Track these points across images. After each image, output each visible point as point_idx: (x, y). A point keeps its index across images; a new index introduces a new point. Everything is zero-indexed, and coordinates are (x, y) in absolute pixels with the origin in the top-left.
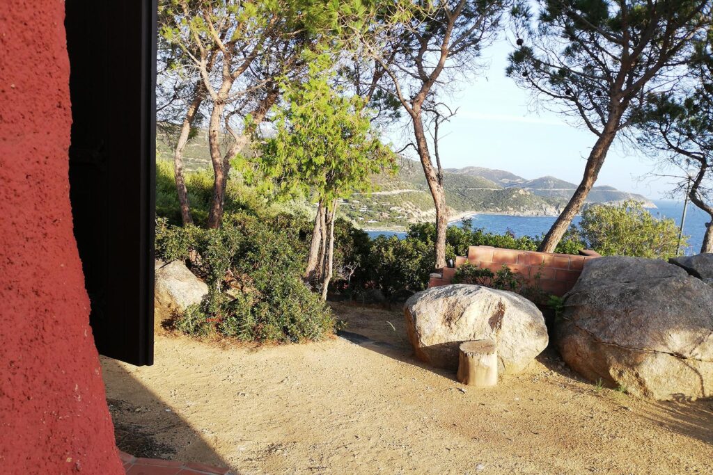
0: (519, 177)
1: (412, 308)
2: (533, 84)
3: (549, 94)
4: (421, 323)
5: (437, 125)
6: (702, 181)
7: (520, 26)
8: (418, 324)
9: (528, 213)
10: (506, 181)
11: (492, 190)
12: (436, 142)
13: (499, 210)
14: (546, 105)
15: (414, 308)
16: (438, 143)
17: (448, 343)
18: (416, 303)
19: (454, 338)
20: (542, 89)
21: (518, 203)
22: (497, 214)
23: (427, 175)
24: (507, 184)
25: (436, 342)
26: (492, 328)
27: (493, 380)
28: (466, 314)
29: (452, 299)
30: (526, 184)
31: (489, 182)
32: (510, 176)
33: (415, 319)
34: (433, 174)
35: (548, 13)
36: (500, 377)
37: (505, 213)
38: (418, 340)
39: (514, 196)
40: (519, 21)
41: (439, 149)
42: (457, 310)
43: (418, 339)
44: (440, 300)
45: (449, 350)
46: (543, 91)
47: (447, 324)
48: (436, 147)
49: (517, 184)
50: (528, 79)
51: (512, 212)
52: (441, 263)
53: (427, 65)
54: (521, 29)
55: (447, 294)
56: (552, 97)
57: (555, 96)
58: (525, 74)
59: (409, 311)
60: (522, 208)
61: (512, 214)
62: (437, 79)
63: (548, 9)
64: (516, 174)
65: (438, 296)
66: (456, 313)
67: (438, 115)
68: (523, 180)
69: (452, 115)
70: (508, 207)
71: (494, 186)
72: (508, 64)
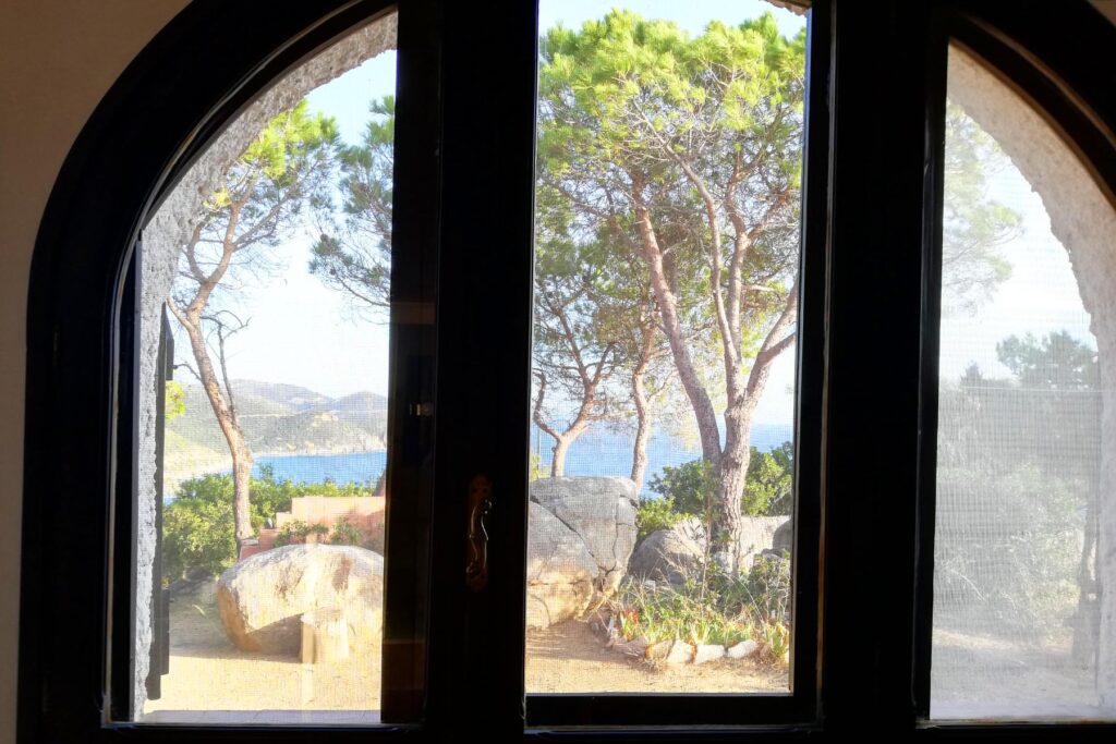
0: (317, 395)
1: (230, 583)
2: (344, 285)
3: (366, 300)
4: (247, 601)
5: (221, 340)
6: (544, 400)
7: (323, 219)
8: (242, 603)
9: (337, 450)
10: (299, 401)
11: (277, 415)
12: (222, 362)
13: (290, 447)
14: (363, 313)
15: (234, 583)
16: (227, 364)
17: (284, 620)
18: (235, 577)
19: (290, 612)
20: (357, 292)
21: (322, 435)
22: (288, 454)
23: (216, 409)
24: (299, 406)
25: (268, 622)
26: (337, 589)
27: (344, 653)
28: (304, 579)
29: (284, 564)
30: (329, 405)
31: (270, 403)
32: (305, 393)
33: (237, 597)
34: (224, 407)
35: (353, 204)
36: (352, 649)
37: (303, 453)
38: (243, 624)
39: (314, 424)
40: (320, 212)
41: (227, 371)
42: (293, 575)
43: (243, 622)
44: (269, 567)
45: (285, 628)
46: (357, 295)
47: (281, 595)
48: (224, 369)
49: (317, 405)
50: (338, 280)
51: (313, 450)
52: (246, 531)
53: (203, 260)
54: (324, 223)
55: (276, 559)
56: (370, 304)
57: (373, 303)
58: (333, 272)
59: (226, 589)
60: (328, 442)
61: (313, 452)
62: (221, 281)
63: (353, 200)
64: (313, 389)
65: (265, 563)
66: (291, 580)
67: (220, 325)
68: (326, 398)
69: (243, 327)
70: (307, 442)
71: (281, 410)
72: (312, 257)
